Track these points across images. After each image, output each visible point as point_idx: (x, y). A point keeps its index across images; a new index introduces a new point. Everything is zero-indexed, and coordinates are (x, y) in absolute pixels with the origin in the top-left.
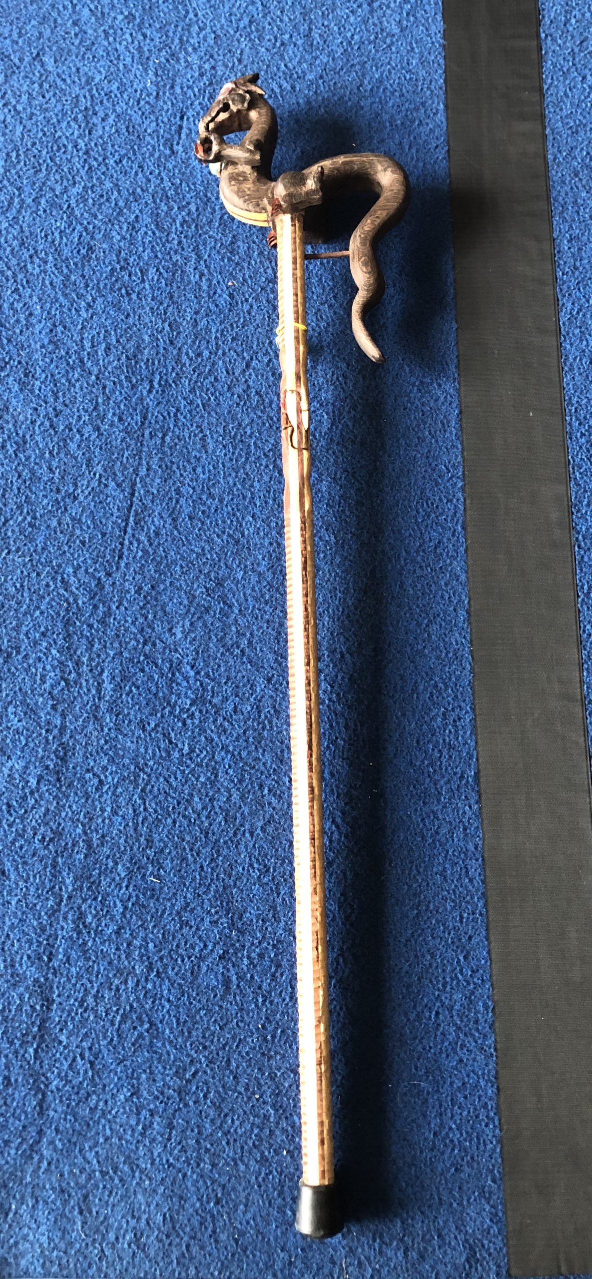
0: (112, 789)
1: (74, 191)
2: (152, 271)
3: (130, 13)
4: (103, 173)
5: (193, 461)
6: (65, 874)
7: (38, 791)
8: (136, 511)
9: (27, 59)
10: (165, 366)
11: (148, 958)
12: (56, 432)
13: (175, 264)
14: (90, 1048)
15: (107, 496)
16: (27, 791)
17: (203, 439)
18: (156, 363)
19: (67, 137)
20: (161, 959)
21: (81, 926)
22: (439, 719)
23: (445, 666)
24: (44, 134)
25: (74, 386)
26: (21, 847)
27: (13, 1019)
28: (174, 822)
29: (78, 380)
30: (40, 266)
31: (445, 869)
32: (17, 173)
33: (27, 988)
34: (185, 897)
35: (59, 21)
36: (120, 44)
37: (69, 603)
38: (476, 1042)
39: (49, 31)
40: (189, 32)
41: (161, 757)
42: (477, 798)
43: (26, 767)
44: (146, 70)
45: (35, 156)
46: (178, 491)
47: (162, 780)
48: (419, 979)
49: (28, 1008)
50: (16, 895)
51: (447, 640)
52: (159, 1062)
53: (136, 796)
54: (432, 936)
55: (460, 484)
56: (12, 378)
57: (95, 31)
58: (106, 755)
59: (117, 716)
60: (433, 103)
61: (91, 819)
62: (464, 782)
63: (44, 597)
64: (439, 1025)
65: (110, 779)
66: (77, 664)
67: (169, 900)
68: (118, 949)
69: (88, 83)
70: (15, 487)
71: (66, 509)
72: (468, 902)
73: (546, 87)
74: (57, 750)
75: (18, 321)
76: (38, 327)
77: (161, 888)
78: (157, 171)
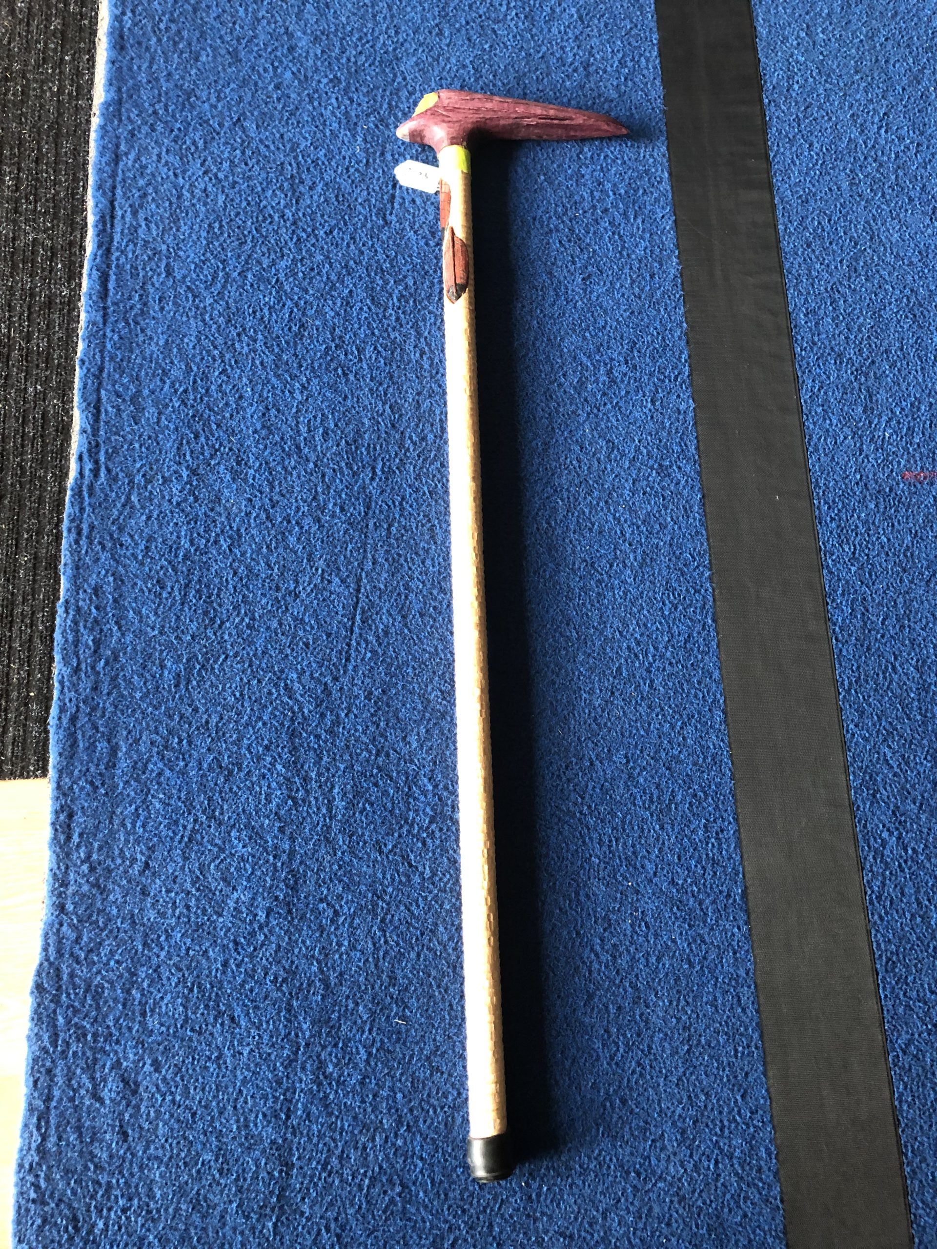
0: (349, 920)
1: (283, 264)
2: (369, 351)
3: (335, 77)
4: (313, 245)
5: (421, 552)
6: (301, 1018)
7: (267, 926)
8: (363, 608)
9: (226, 124)
10: (388, 452)
11: (397, 1110)
12: (273, 525)
13: (393, 342)
14: (336, 1219)
15: (331, 593)
16: (256, 926)
17: (432, 529)
18: (378, 448)
19: (272, 207)
20: (411, 1110)
21: (321, 1077)
22: (700, 832)
23: (703, 772)
24: (249, 204)
25: (291, 474)
26: (251, 990)
27: (248, 1190)
28: (418, 955)
29: (295, 468)
30: (248, 345)
31: (715, 999)
32: (221, 245)
33: (264, 1151)
34: (434, 1040)
35: (260, 84)
36: (326, 109)
37: (293, 712)
38: (760, 1194)
39: (249, 95)
40: (399, 97)
41: (401, 881)
42: (745, 918)
43: (253, 899)
44: (354, 136)
45: (239, 227)
46: (407, 587)
47: (402, 908)
48: (694, 1123)
49: (265, 1174)
50: (248, 1044)
51: (703, 743)
52: (413, 1231)
53: (375, 928)
54: (706, 1073)
55: (707, 574)
56: (222, 467)
57: (299, 95)
58: (340, 882)
59: (350, 837)
60: (657, 171)
61: (326, 955)
62: (731, 901)
63: (266, 706)
64: (719, 1175)
65: (346, 910)
66: (305, 780)
67: (417, 1043)
68: (363, 1101)
69: (293, 150)
70: (230, 586)
71: (287, 608)
72: (741, 1034)
73: (772, 155)
74: (286, 878)
75: (227, 404)
76: (250, 411)
77: (407, 1031)
78: (370, 243)
